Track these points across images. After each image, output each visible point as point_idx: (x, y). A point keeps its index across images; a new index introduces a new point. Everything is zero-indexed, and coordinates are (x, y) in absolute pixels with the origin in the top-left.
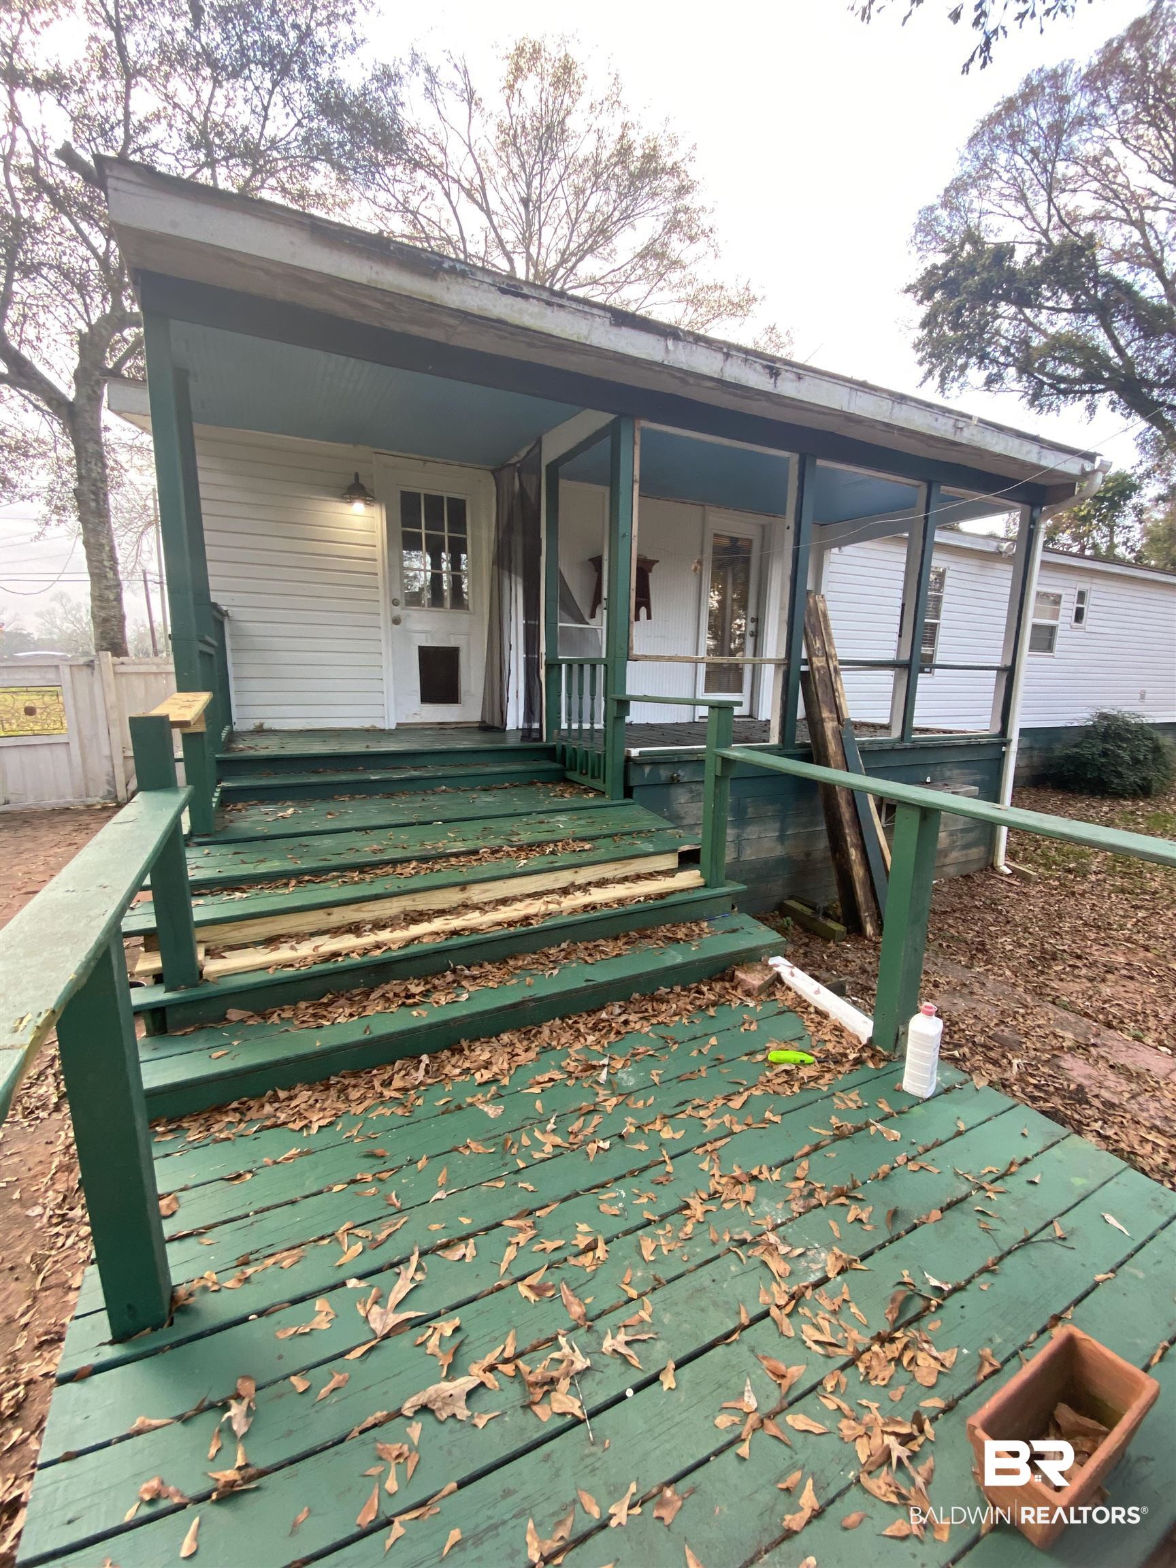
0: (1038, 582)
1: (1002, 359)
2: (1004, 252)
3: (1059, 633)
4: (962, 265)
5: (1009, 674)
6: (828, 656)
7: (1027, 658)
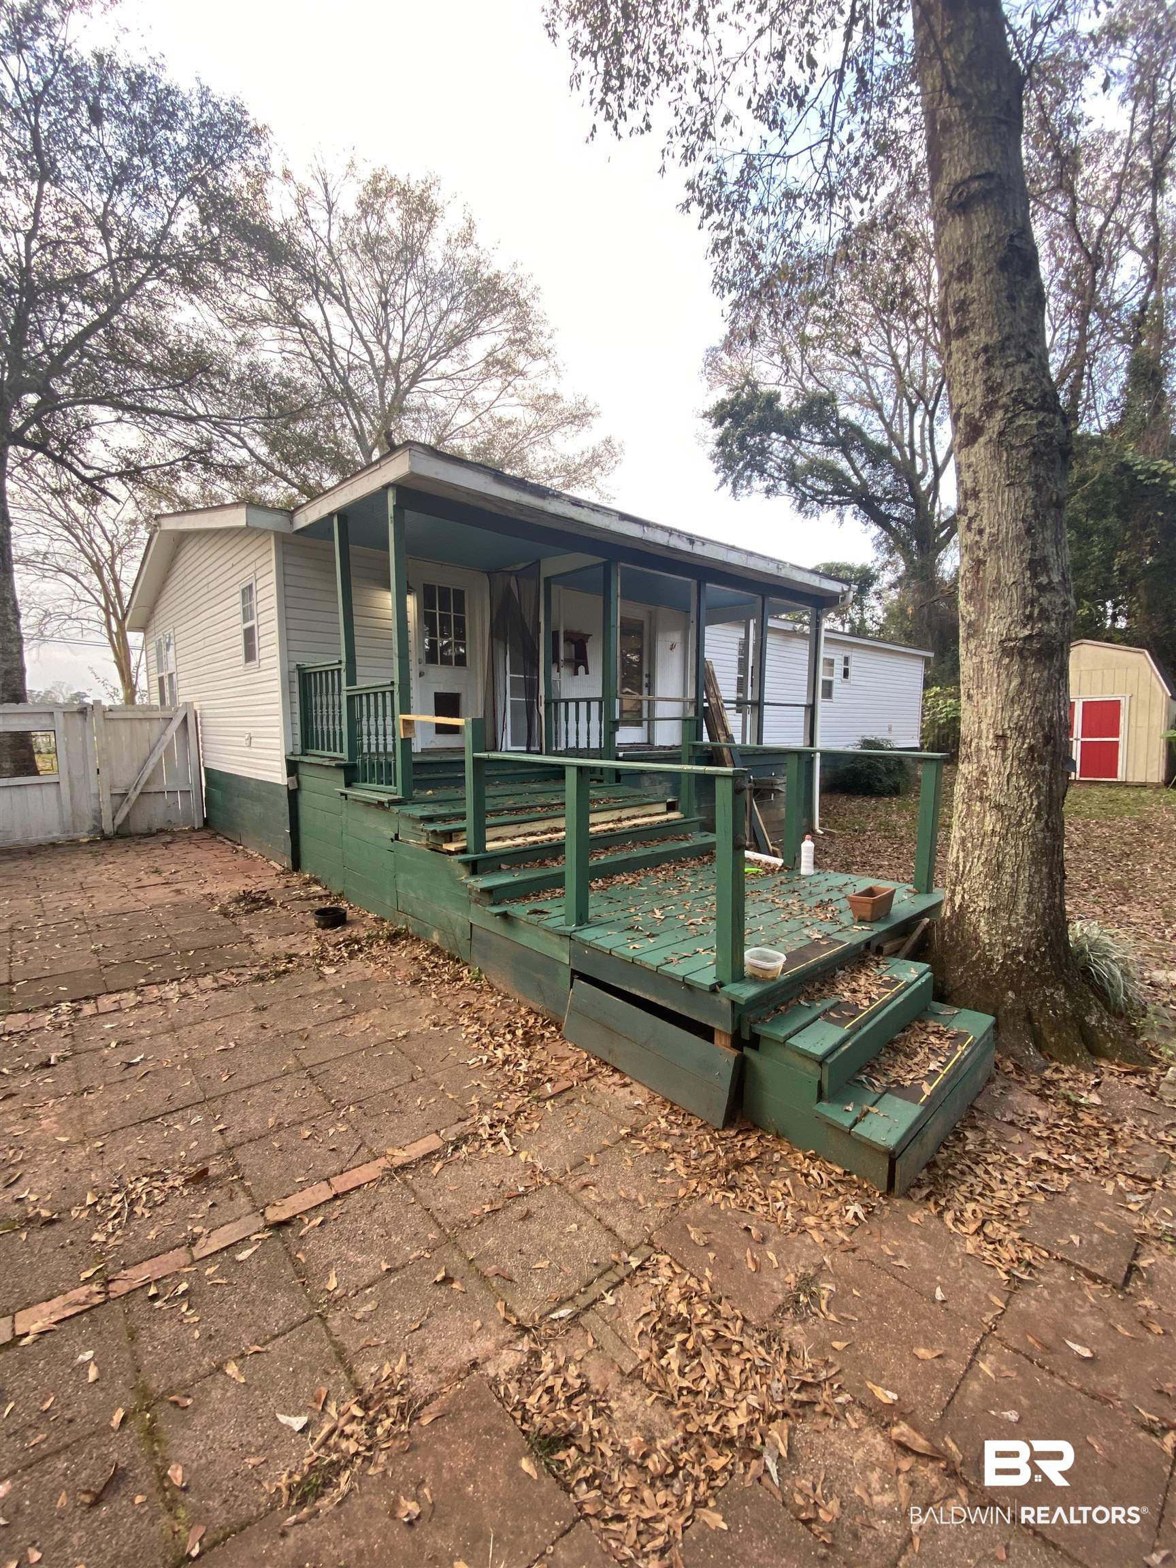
0: (825, 652)
1: (776, 474)
2: (773, 398)
3: (835, 685)
4: (743, 403)
5: (811, 709)
6: (718, 698)
7: (821, 704)
